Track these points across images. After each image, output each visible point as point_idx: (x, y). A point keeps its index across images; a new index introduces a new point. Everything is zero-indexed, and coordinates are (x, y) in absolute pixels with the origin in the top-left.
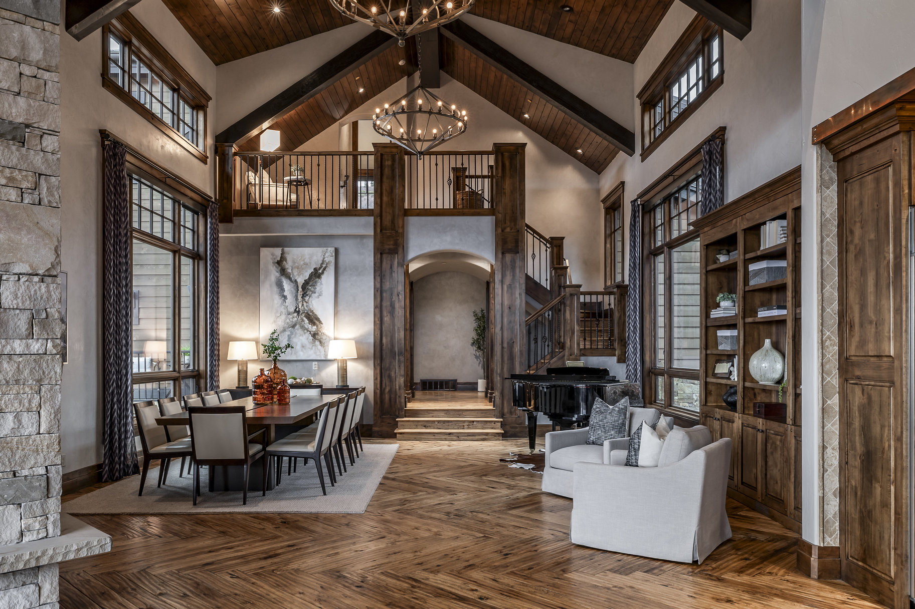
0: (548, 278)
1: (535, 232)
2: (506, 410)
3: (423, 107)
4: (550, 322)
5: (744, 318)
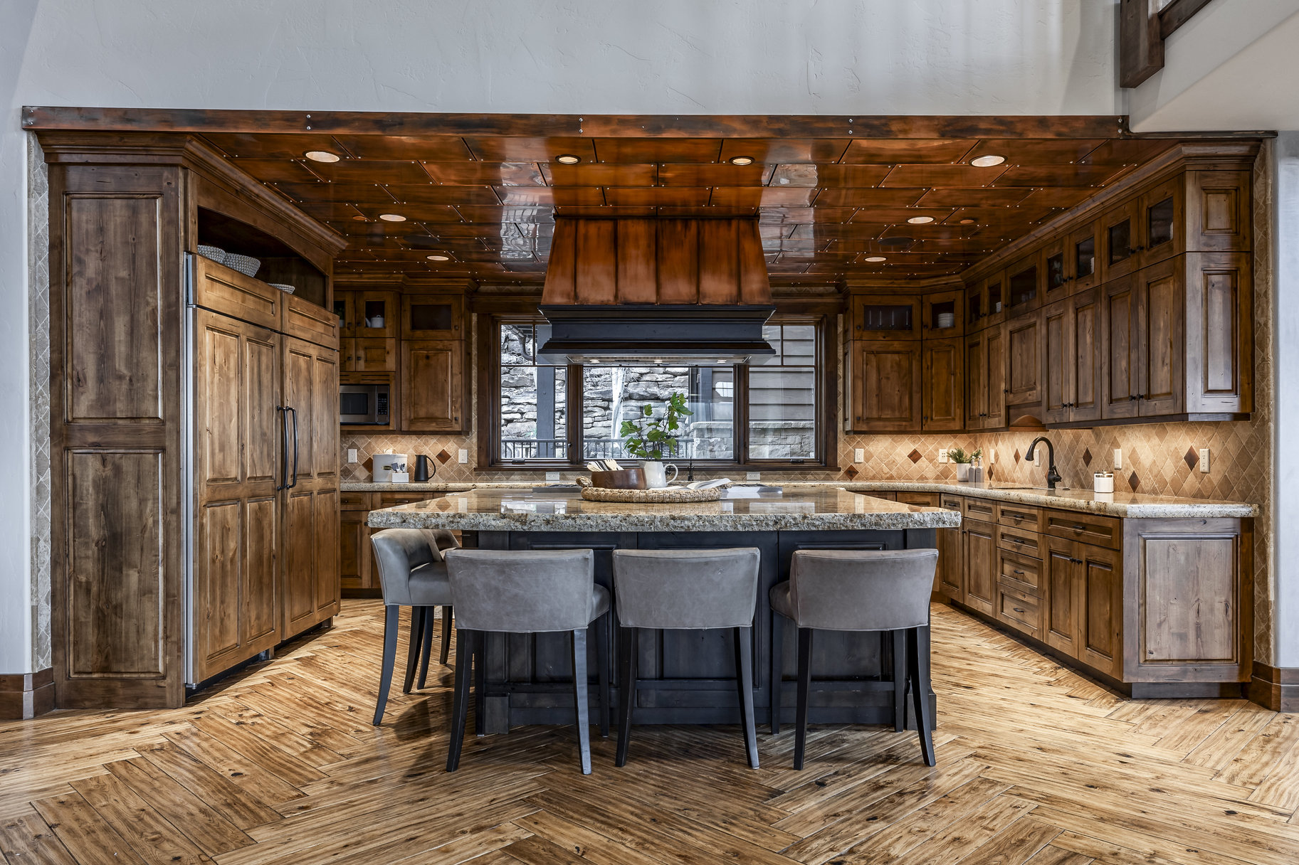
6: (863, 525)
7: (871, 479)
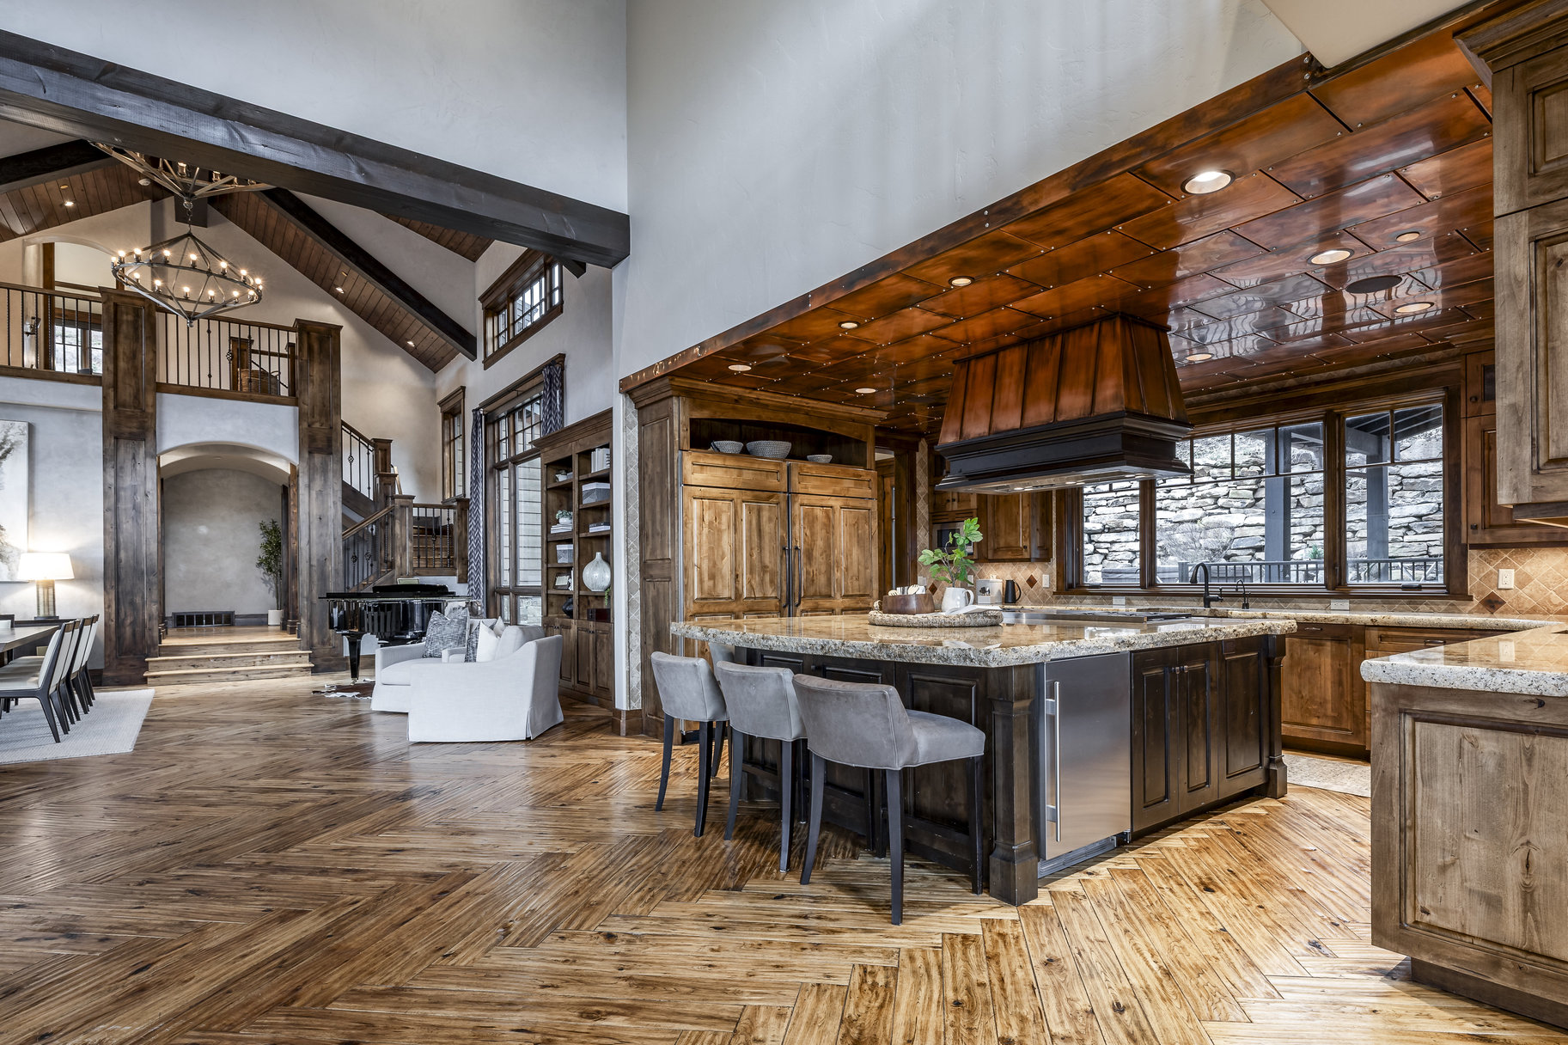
0: (371, 486)
1: (352, 430)
2: (316, 640)
3: (197, 264)
4: (374, 538)
5: (578, 533)
6: (889, 656)
7: (1528, 613)
